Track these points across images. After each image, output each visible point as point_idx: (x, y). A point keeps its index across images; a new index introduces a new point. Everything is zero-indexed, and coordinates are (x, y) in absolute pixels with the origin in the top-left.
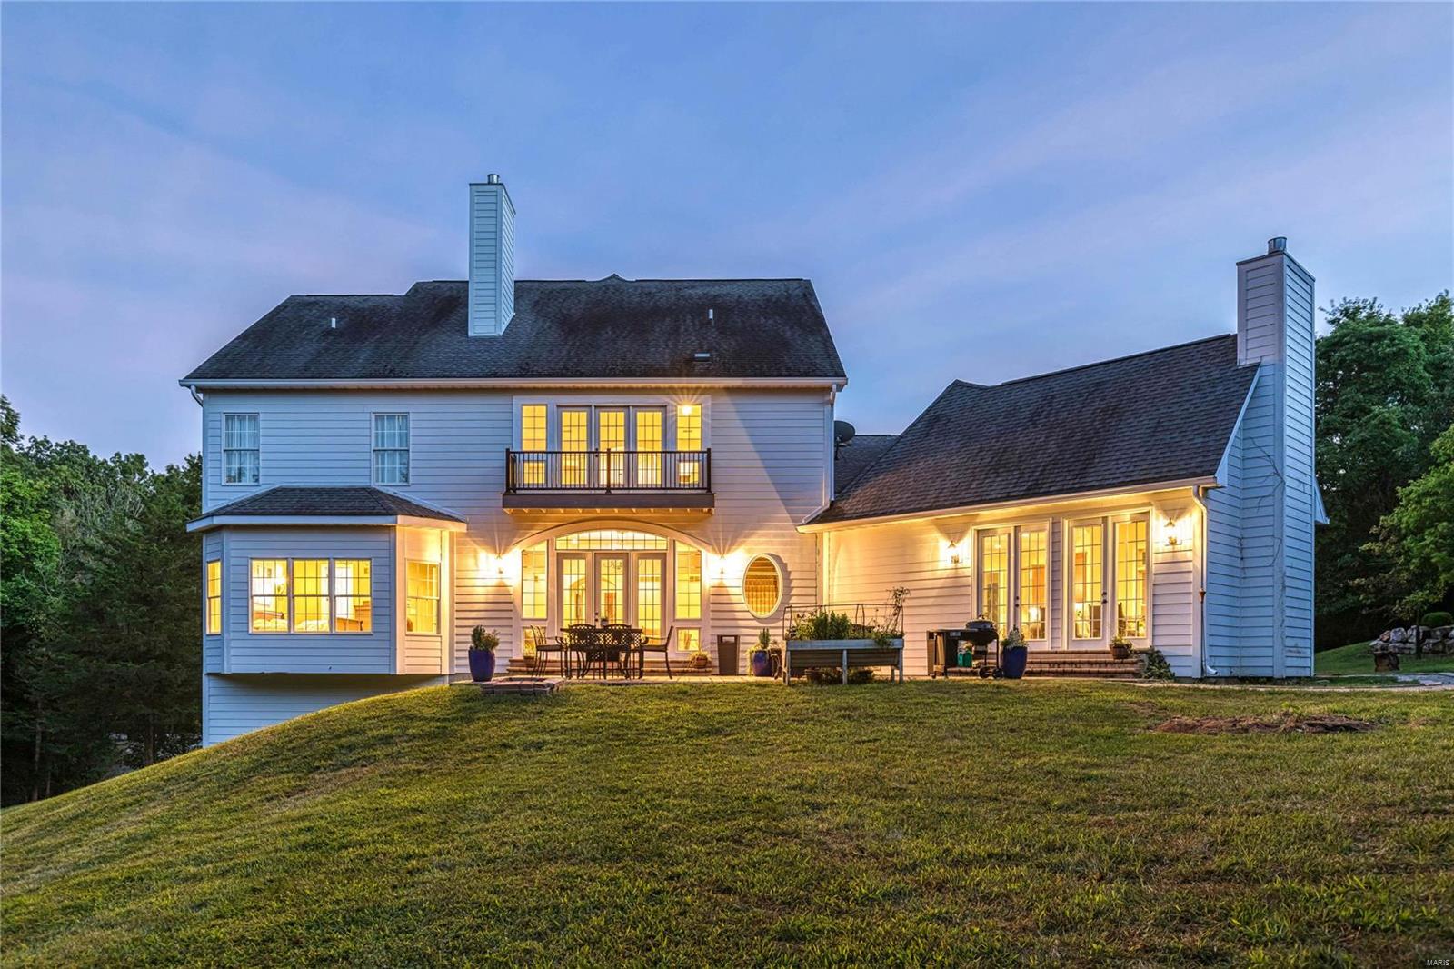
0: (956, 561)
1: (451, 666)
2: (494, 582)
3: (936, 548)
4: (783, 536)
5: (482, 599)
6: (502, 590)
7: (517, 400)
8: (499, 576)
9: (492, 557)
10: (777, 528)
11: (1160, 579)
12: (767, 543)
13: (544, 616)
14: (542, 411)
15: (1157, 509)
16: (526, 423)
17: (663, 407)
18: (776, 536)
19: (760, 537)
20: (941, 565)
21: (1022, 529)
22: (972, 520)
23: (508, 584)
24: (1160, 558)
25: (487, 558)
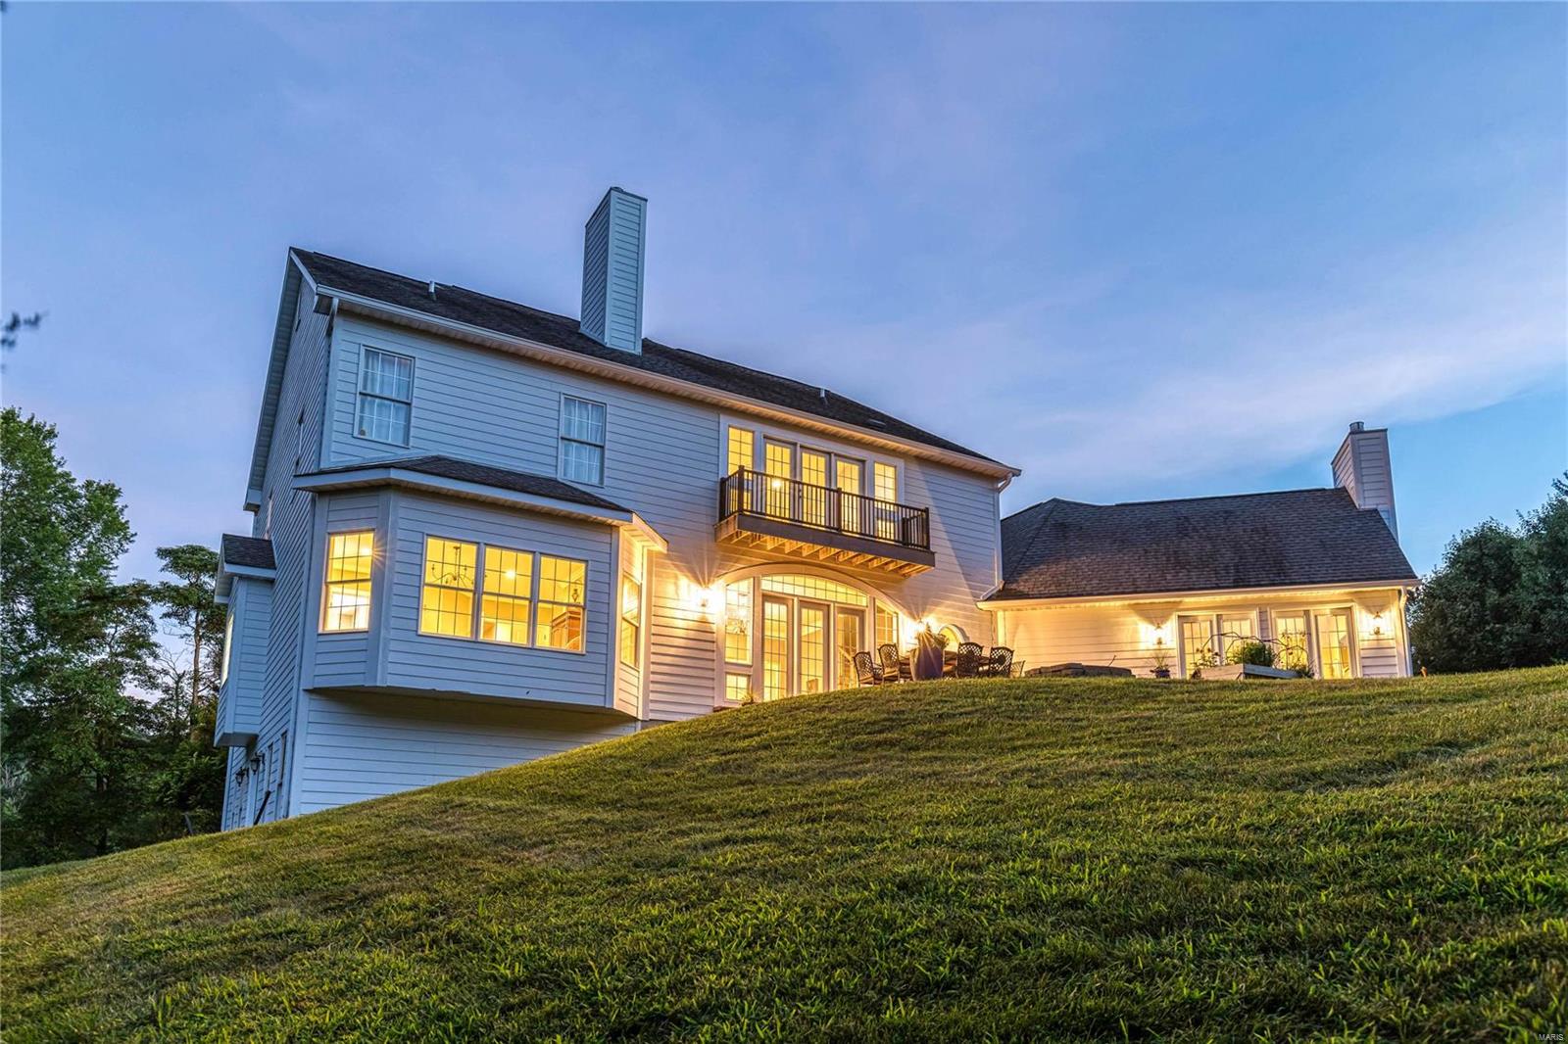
0: (1160, 643)
1: (645, 712)
2: (696, 617)
3: (1135, 631)
4: (965, 609)
5: (681, 633)
6: (703, 627)
7: (724, 419)
8: (701, 609)
9: (694, 587)
10: (961, 601)
11: (1368, 662)
12: (952, 614)
13: (748, 662)
14: (748, 437)
15: (1360, 604)
16: (733, 446)
17: (863, 462)
18: (960, 609)
19: (947, 607)
20: (1142, 646)
21: (1224, 617)
22: (1175, 606)
23: (710, 620)
24: (1366, 644)
25: (689, 586)
